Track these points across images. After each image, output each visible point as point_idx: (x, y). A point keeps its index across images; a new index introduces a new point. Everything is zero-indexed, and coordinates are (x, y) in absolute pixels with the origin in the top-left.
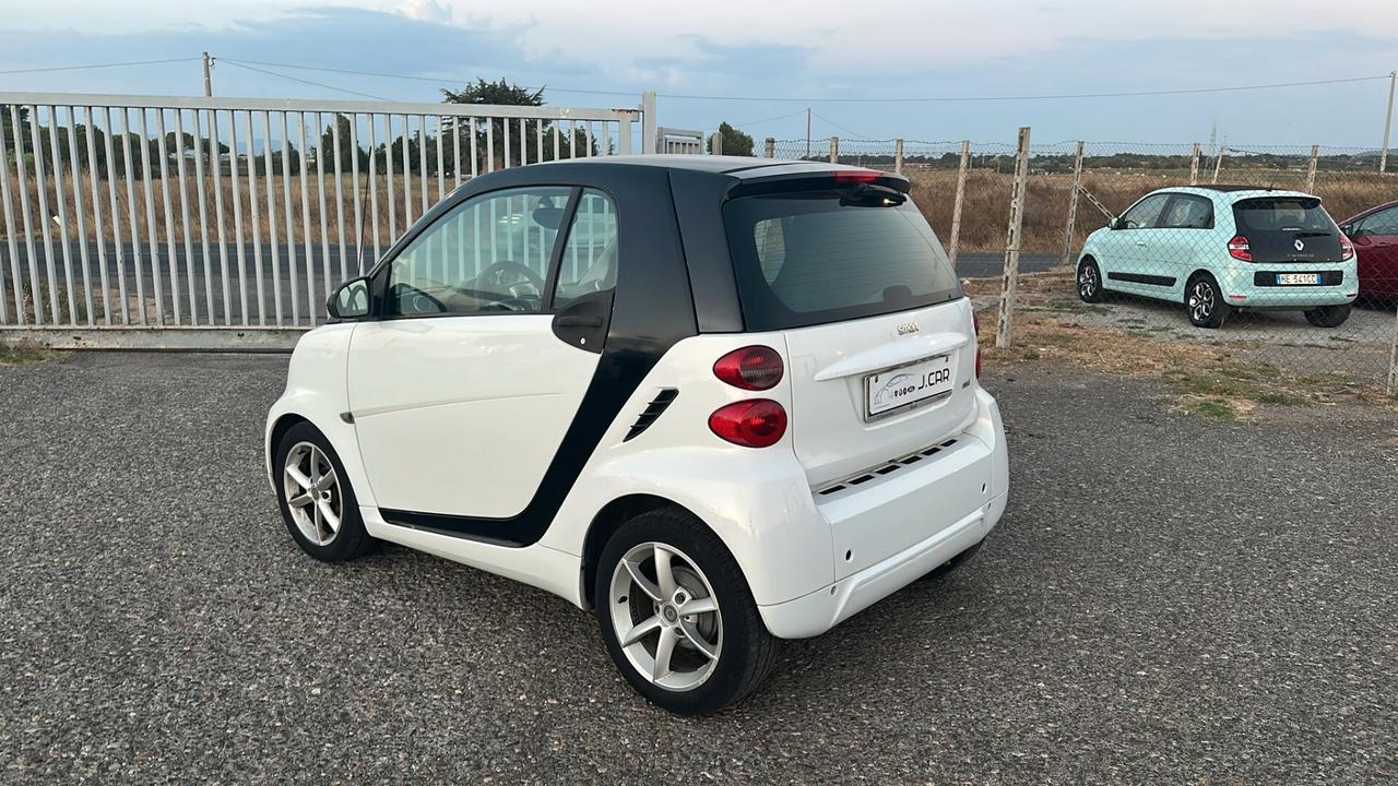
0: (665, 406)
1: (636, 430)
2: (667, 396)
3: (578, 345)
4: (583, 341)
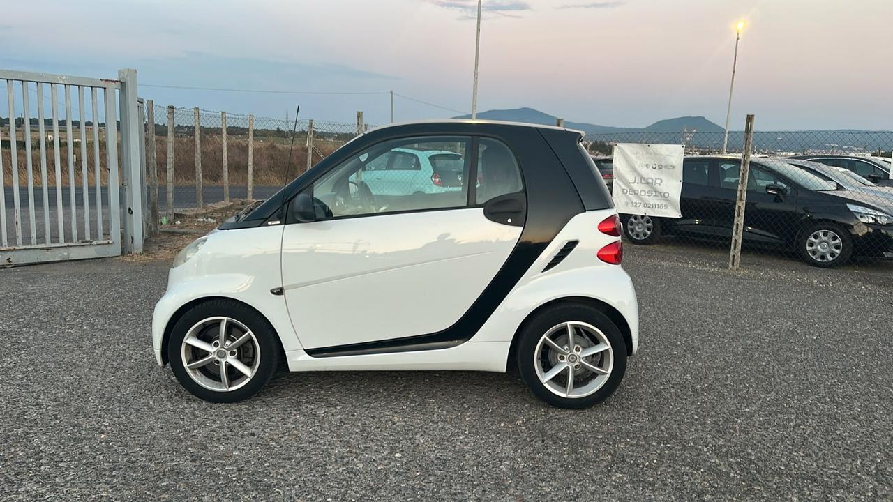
0: (570, 250)
1: (551, 265)
2: (571, 245)
3: (507, 224)
4: (509, 221)
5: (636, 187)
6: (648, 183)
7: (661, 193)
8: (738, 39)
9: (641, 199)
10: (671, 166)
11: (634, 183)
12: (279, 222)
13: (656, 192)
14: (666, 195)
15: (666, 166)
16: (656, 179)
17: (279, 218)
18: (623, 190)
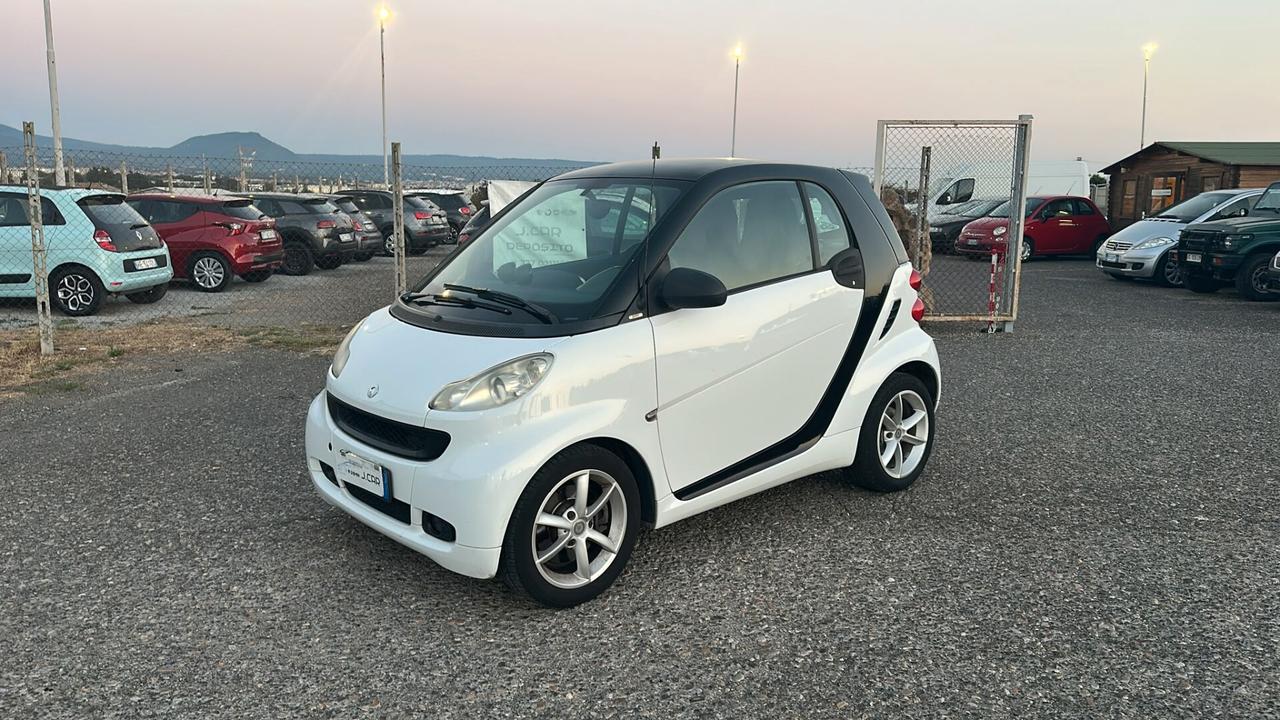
0: (897, 311)
1: (886, 330)
2: (897, 303)
3: (852, 286)
4: (854, 283)
5: (525, 239)
6: (543, 234)
7: (561, 246)
8: (382, 31)
9: (534, 255)
10: (571, 211)
11: (522, 234)
12: (641, 315)
13: (553, 245)
14: (569, 248)
15: (564, 212)
16: (553, 229)
17: (641, 309)
18: (508, 244)
